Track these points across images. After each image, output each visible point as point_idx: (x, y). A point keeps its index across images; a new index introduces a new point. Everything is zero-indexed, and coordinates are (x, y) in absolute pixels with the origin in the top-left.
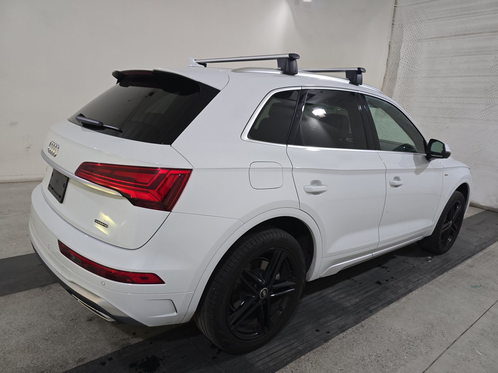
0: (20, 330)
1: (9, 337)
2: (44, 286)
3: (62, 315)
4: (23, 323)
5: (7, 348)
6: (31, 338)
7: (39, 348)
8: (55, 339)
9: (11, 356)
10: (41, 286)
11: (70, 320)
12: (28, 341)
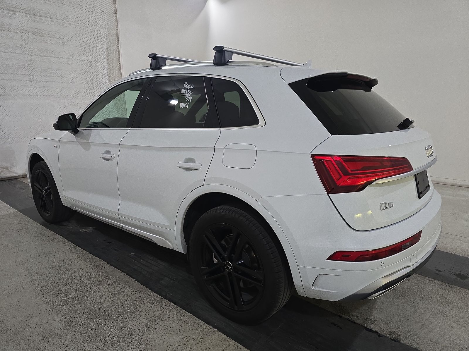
0: (446, 315)
1: (456, 316)
2: (394, 340)
3: (406, 304)
4: (440, 319)
5: (462, 311)
6: (441, 306)
7: (440, 297)
8: (426, 295)
9: (461, 305)
10: (397, 341)
11: (405, 297)
12: (445, 305)
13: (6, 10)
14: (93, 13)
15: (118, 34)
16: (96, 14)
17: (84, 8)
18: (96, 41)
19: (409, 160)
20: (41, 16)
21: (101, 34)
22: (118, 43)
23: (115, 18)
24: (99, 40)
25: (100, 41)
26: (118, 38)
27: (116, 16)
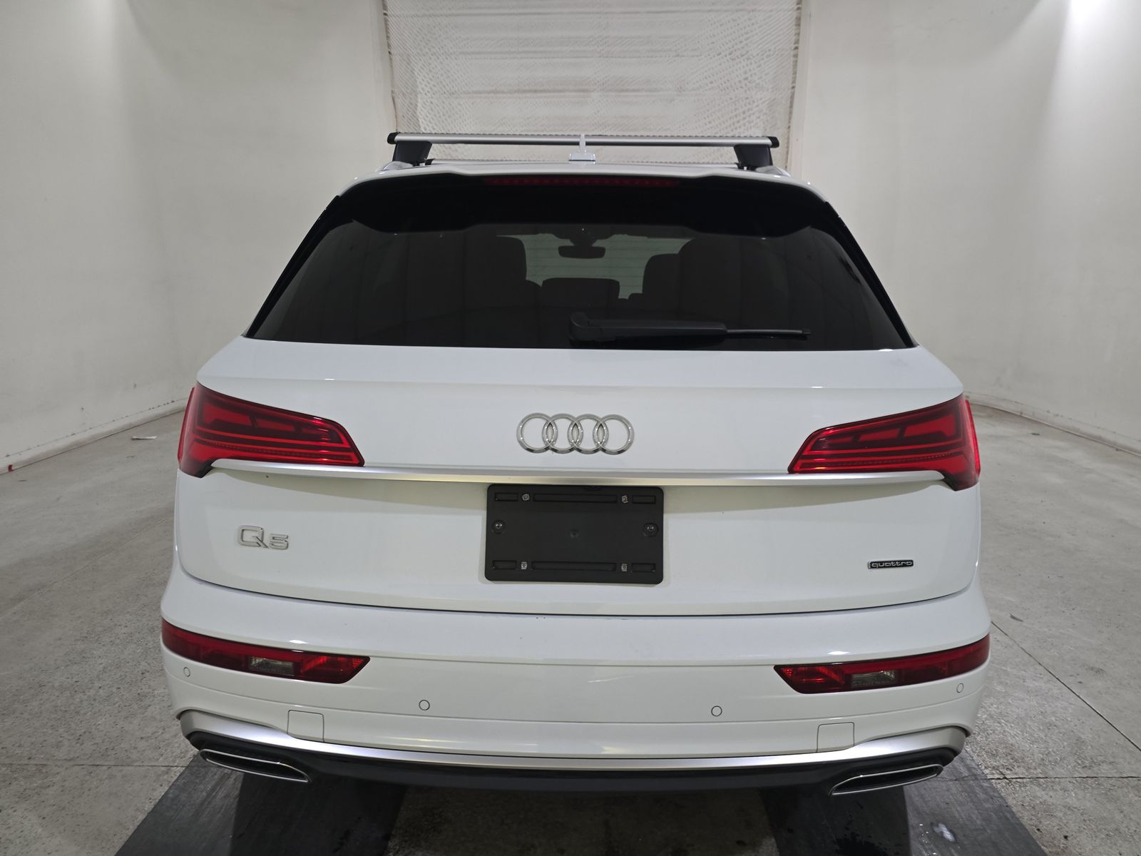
13: (575, 91)
14: (742, 61)
15: (792, 97)
16: (749, 61)
17: (723, 54)
18: (738, 122)
19: (339, 423)
20: (634, 91)
21: (756, 104)
22: (790, 118)
23: (792, 59)
24: (748, 119)
25: (748, 122)
26: (791, 107)
27: (796, 56)
